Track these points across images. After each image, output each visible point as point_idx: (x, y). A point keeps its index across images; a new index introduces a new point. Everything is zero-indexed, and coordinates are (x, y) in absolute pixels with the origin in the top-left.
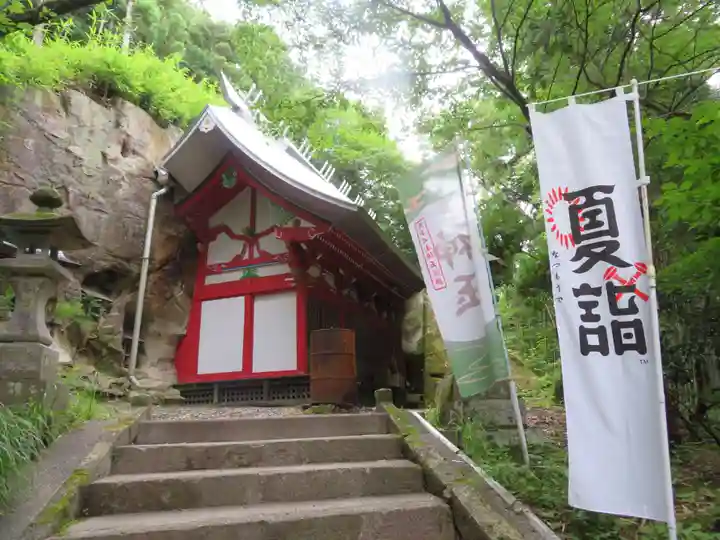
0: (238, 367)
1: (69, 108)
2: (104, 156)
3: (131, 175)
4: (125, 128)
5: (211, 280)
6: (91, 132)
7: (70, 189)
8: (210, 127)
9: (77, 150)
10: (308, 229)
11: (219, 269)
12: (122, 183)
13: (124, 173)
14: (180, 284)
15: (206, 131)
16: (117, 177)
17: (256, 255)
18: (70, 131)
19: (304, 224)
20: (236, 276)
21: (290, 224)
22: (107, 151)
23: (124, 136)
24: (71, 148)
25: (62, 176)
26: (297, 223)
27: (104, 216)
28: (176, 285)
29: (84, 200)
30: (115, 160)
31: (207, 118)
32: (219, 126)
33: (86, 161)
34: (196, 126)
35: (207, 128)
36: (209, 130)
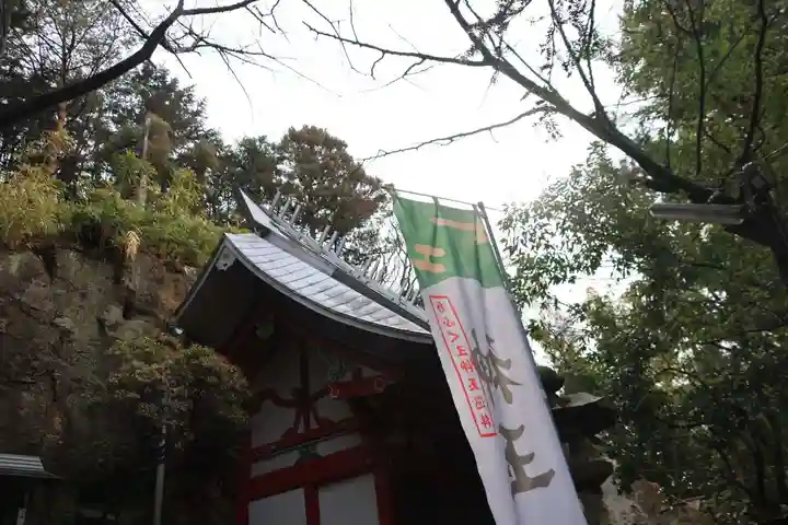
2: (101, 323)
4: (127, 282)
5: (261, 468)
6: (84, 296)
7: (57, 374)
8: (230, 263)
9: (66, 322)
15: (225, 268)
17: (314, 425)
19: (367, 372)
20: (289, 459)
21: (348, 377)
22: (106, 316)
23: (125, 294)
24: (58, 320)
25: (47, 359)
26: (357, 374)
29: (75, 385)
30: (114, 327)
31: (225, 251)
32: (240, 259)
33: (77, 334)
34: (213, 263)
35: (225, 265)
36: (228, 266)
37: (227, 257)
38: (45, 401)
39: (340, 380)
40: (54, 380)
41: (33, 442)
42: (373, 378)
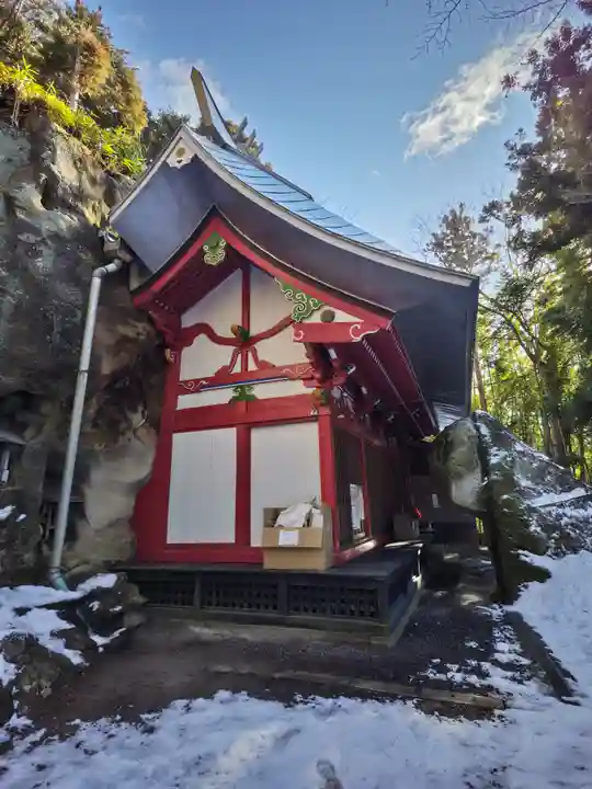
0: (229, 535)
2: (9, 200)
3: (56, 236)
8: (186, 159)
10: (349, 324)
11: (198, 386)
12: (42, 248)
13: (45, 233)
14: (140, 409)
15: (179, 166)
19: (341, 317)
20: (223, 396)
21: (316, 318)
22: (16, 194)
23: (46, 177)
26: (328, 317)
28: (135, 411)
30: (29, 211)
31: (181, 145)
32: (202, 157)
34: (162, 159)
35: (179, 162)
36: (184, 163)
37: (181, 152)
39: (306, 321)
42: (350, 324)
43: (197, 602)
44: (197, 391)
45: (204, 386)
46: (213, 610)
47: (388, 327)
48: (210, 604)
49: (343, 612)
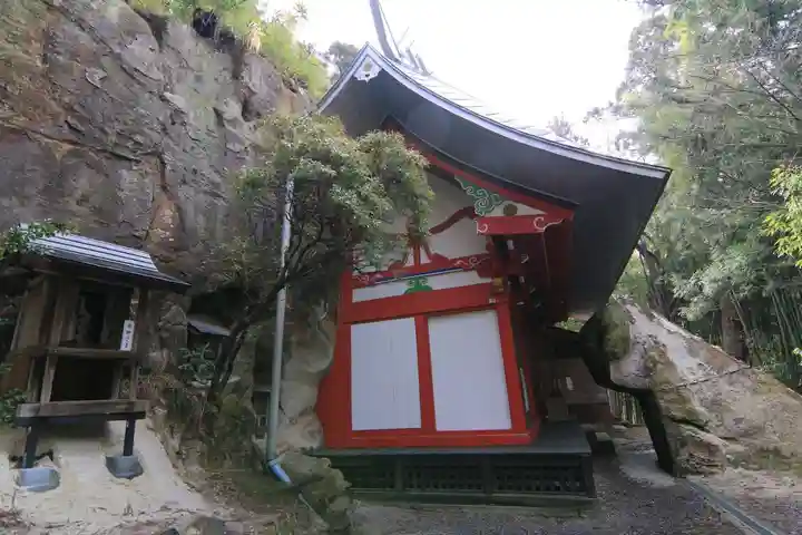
0: (414, 421)
1: (164, 36)
2: (218, 114)
3: (256, 147)
4: (246, 79)
5: (360, 295)
6: (198, 79)
7: (167, 157)
9: (178, 100)
11: (373, 279)
12: (245, 156)
13: (247, 143)
14: (322, 302)
15: (367, 79)
16: (238, 147)
17: (425, 260)
18: (165, 70)
19: (523, 210)
20: (398, 289)
21: (498, 212)
22: (222, 108)
23: (245, 92)
24: (168, 95)
25: (156, 137)
26: (510, 211)
27: (220, 202)
28: (318, 304)
29: (189, 176)
30: (233, 122)
31: (368, 60)
32: (388, 70)
33: (191, 118)
34: (351, 73)
35: (367, 76)
36: (372, 76)
37: (369, 67)
38: (151, 185)
39: (489, 215)
40: (163, 163)
41: (137, 234)
42: (533, 217)
43: (399, 484)
44: (371, 284)
45: (379, 280)
46: (414, 492)
47: (571, 219)
48: (411, 487)
49: (548, 489)
